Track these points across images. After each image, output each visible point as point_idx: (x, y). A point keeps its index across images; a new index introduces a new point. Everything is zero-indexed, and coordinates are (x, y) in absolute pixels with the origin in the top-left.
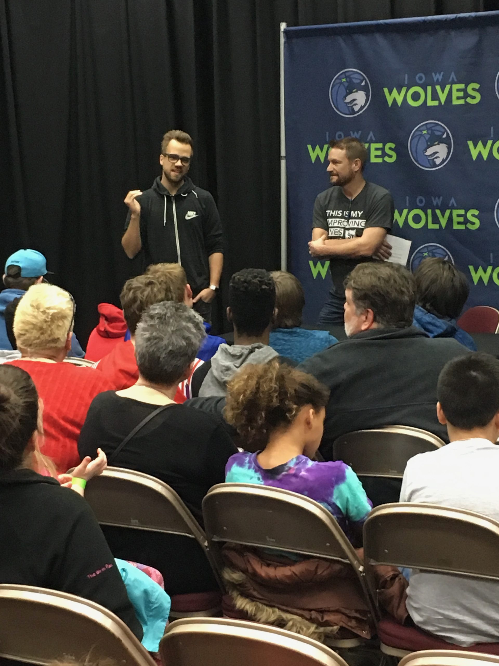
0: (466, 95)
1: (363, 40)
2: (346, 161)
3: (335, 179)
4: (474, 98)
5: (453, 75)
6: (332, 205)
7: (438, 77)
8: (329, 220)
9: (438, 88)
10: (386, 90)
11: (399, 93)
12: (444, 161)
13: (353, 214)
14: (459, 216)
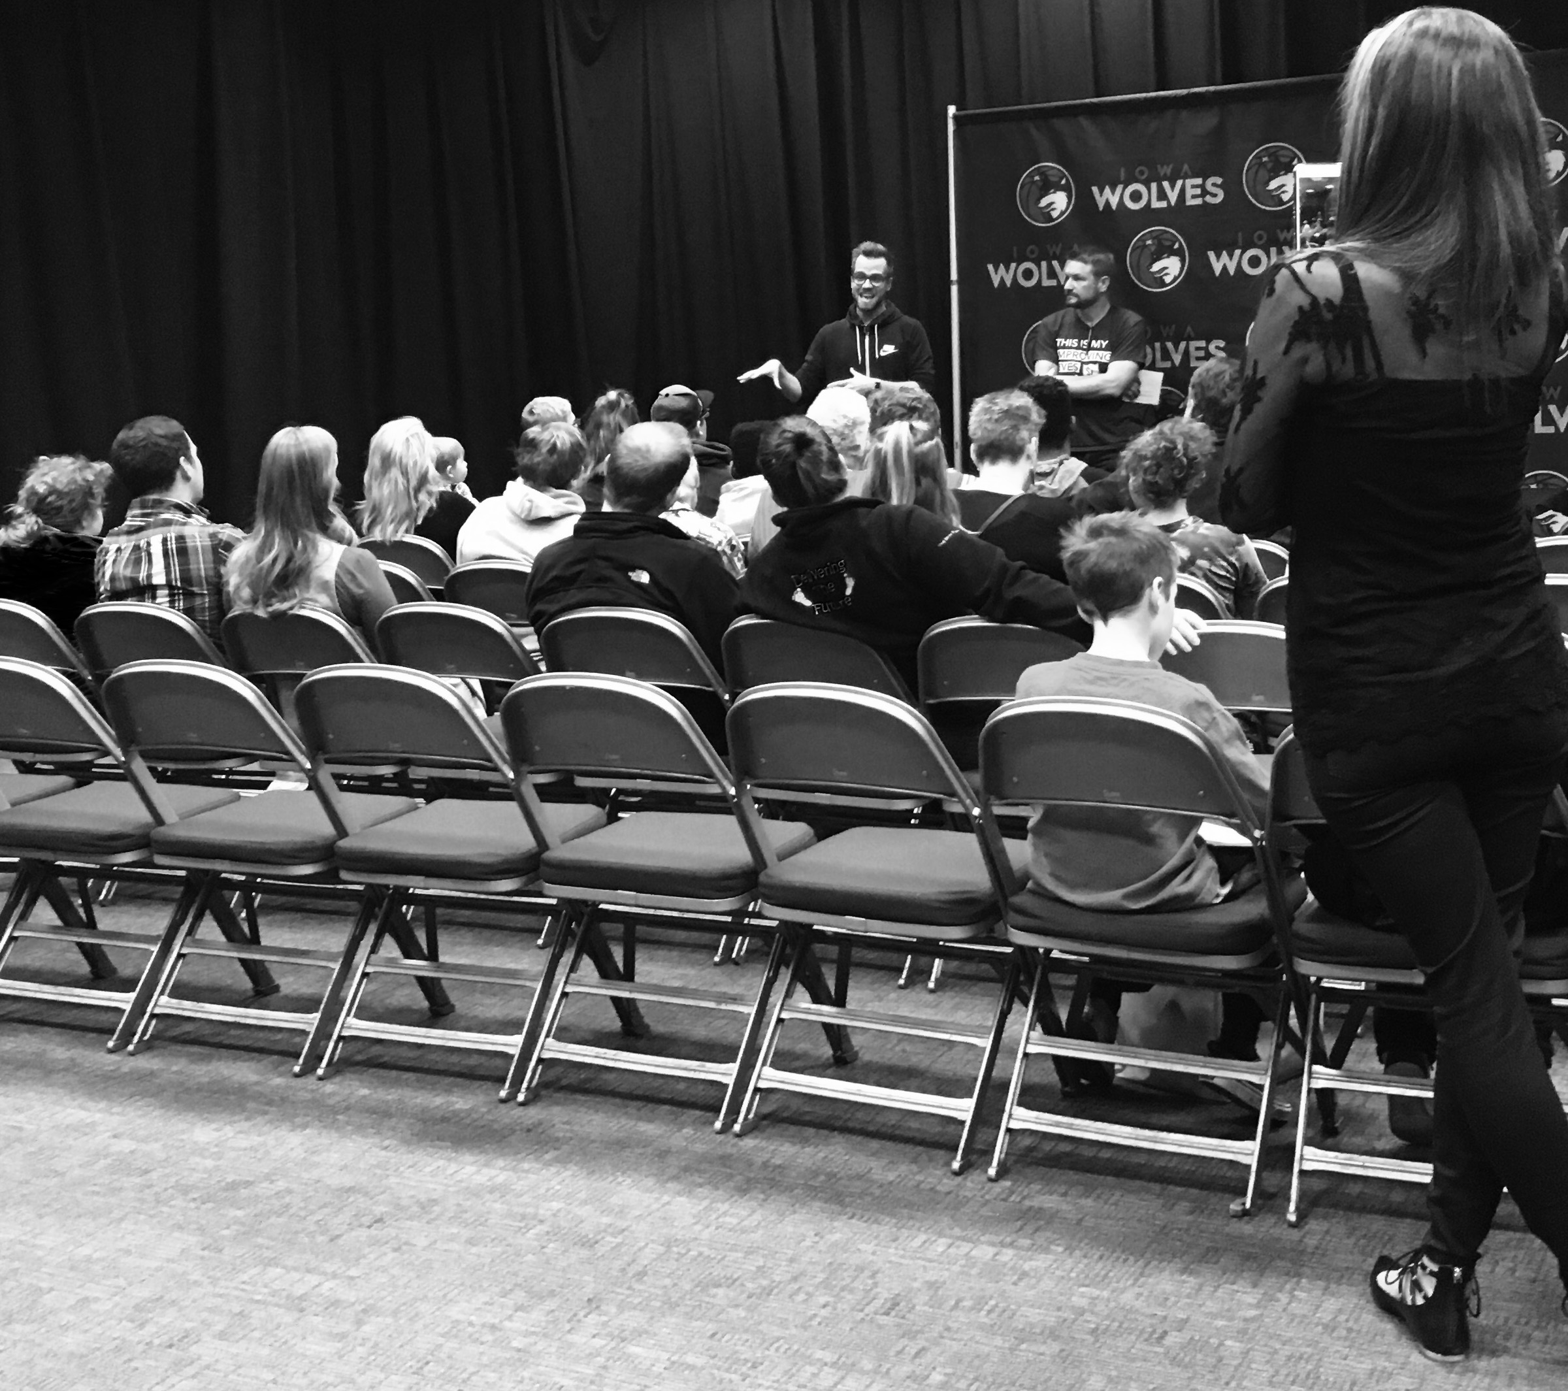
0: (1205, 193)
1: (1059, 124)
2: (1092, 277)
3: (1073, 300)
4: (1215, 195)
5: (1186, 167)
6: (1065, 331)
7: (1167, 170)
8: (1060, 351)
9: (1166, 184)
10: (1095, 189)
11: (1113, 193)
12: (1175, 279)
13: (1094, 344)
14: (1198, 349)
